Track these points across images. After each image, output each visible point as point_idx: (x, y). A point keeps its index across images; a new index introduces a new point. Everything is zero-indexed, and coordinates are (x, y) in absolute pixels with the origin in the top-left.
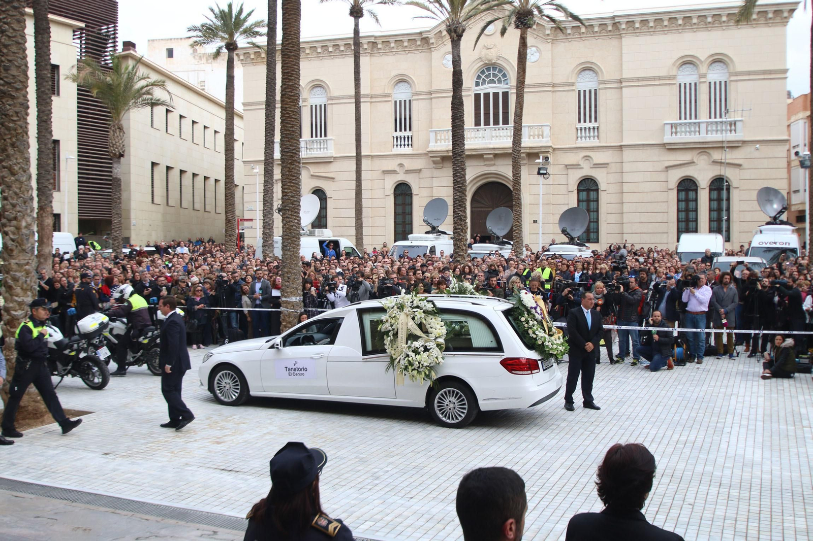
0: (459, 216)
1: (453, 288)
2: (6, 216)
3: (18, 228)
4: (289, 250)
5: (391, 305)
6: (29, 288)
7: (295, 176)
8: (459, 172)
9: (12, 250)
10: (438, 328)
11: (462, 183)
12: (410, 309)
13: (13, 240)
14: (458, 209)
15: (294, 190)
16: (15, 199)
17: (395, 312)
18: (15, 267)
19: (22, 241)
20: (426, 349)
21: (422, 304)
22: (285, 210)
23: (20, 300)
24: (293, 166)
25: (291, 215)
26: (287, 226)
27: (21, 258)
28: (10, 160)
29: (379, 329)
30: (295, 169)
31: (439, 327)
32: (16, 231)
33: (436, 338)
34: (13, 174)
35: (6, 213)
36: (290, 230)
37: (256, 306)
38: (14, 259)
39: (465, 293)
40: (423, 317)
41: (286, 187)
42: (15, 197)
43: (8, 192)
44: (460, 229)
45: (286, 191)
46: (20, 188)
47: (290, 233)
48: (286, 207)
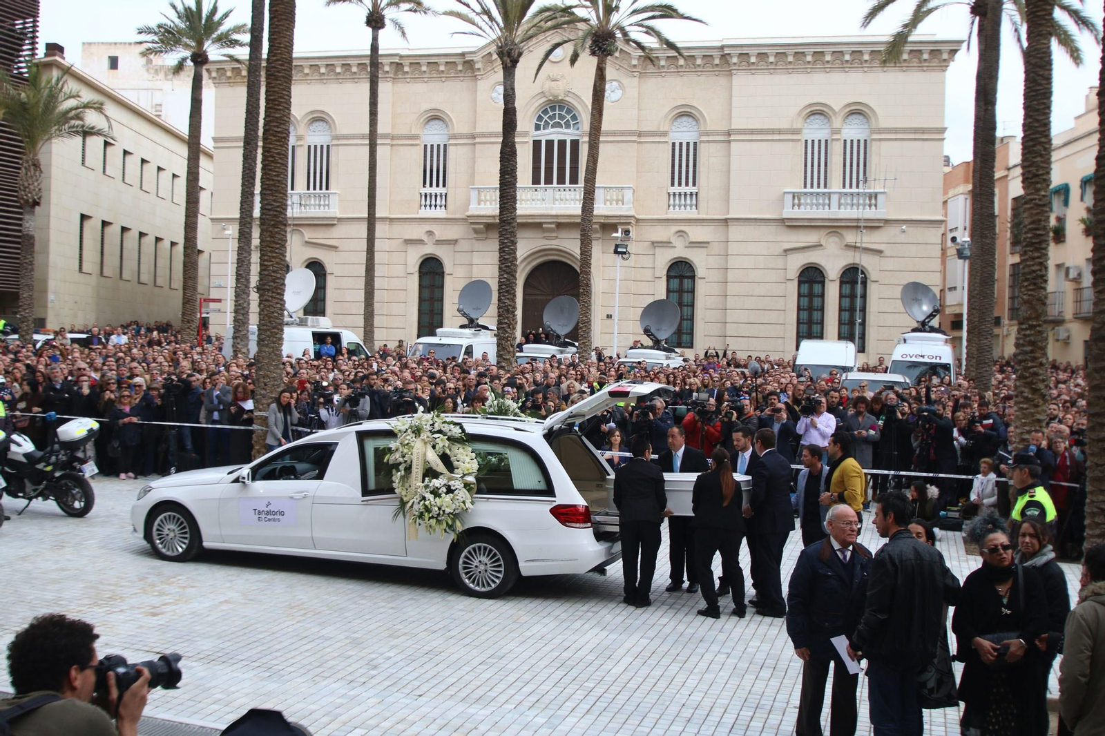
0: (506, 306)
1: (491, 406)
4: (267, 346)
5: (403, 428)
7: (279, 244)
8: (508, 247)
10: (467, 461)
11: (510, 262)
12: (429, 434)
14: (504, 296)
15: (277, 263)
17: (408, 437)
20: (450, 490)
21: (446, 428)
22: (264, 290)
24: (276, 230)
25: (272, 297)
26: (266, 313)
29: (385, 461)
30: (280, 234)
31: (468, 459)
33: (464, 475)
36: (270, 317)
39: (506, 414)
40: (447, 445)
41: (266, 258)
44: (506, 323)
45: (266, 263)
47: (270, 322)
48: (264, 285)
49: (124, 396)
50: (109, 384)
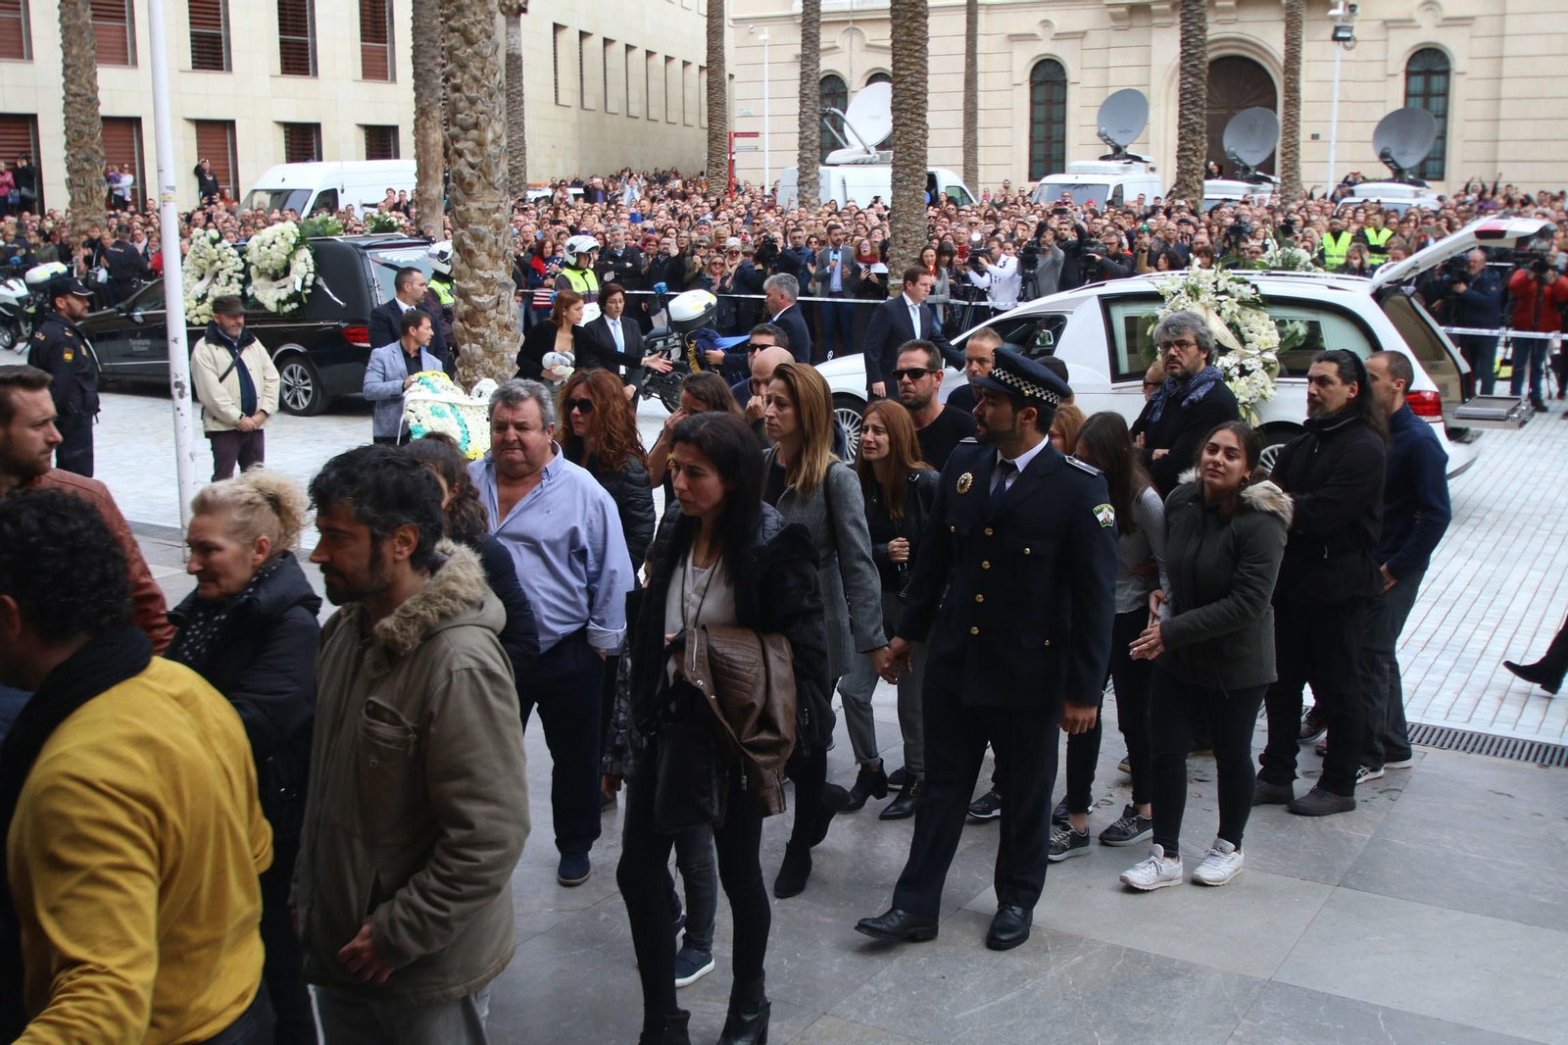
0: (1192, 124)
1: (1271, 259)
2: (458, 121)
3: (480, 144)
4: (906, 188)
5: (1174, 289)
6: (501, 254)
7: (919, 44)
8: (1194, 36)
9: (471, 185)
10: (1264, 332)
11: (1199, 58)
12: (1213, 297)
13: (472, 166)
14: (1188, 109)
15: (917, 72)
16: (475, 90)
17: (1182, 301)
18: (475, 215)
19: (489, 167)
20: (1244, 372)
21: (1234, 287)
22: (900, 110)
23: (486, 276)
24: (915, 25)
25: (911, 120)
27: (487, 199)
28: (464, 17)
30: (919, 30)
31: (1264, 330)
32: (477, 150)
33: (1262, 352)
34: (470, 42)
35: (459, 116)
37: (832, 294)
38: (474, 201)
39: (1293, 268)
40: (1236, 311)
41: (902, 65)
42: (475, 86)
43: (462, 77)
44: (1191, 149)
45: (902, 72)
46: (482, 69)
47: (909, 155)
48: (900, 103)
49: (715, 263)
50: (699, 247)
